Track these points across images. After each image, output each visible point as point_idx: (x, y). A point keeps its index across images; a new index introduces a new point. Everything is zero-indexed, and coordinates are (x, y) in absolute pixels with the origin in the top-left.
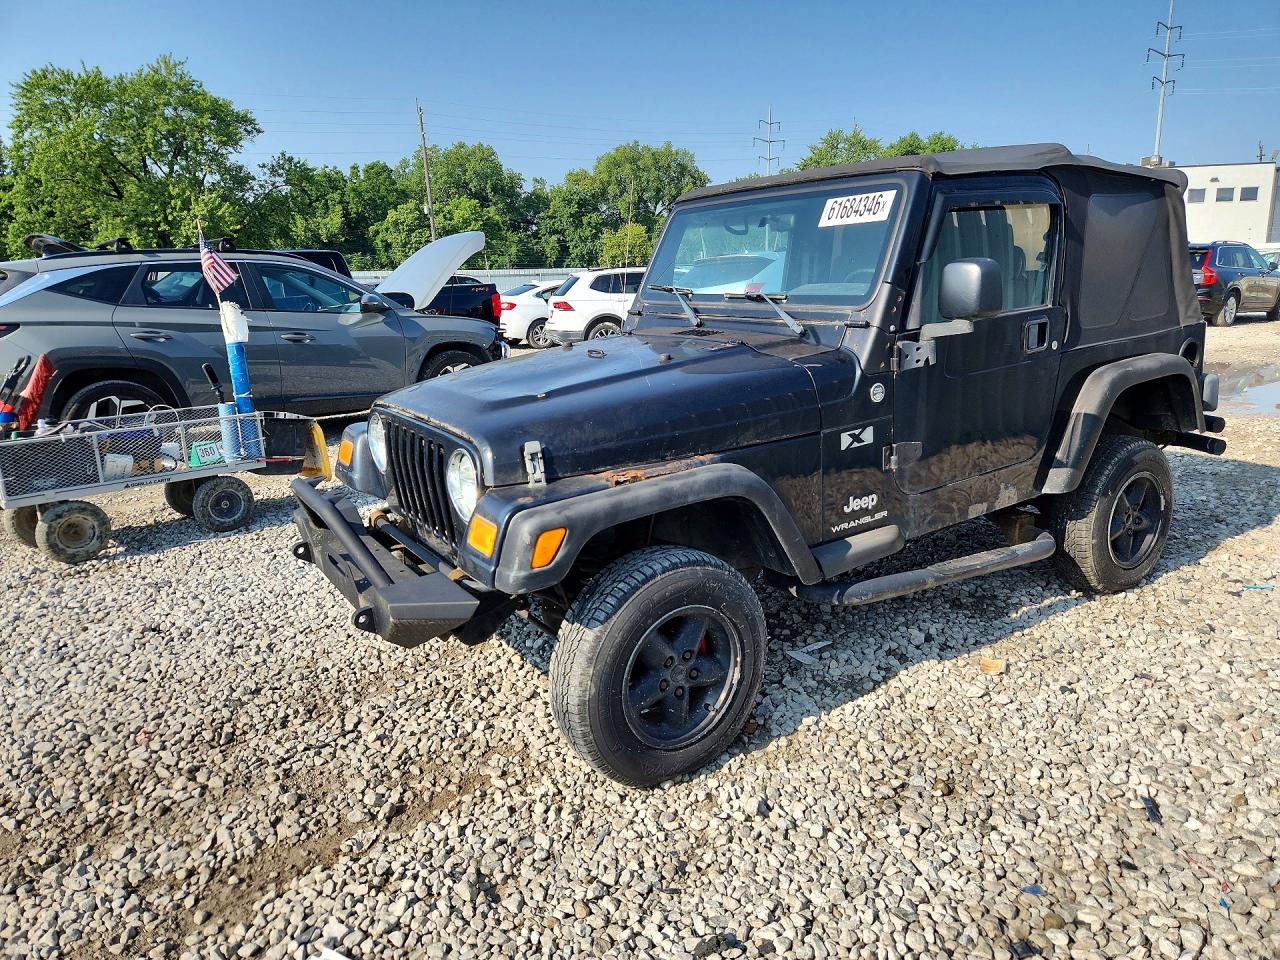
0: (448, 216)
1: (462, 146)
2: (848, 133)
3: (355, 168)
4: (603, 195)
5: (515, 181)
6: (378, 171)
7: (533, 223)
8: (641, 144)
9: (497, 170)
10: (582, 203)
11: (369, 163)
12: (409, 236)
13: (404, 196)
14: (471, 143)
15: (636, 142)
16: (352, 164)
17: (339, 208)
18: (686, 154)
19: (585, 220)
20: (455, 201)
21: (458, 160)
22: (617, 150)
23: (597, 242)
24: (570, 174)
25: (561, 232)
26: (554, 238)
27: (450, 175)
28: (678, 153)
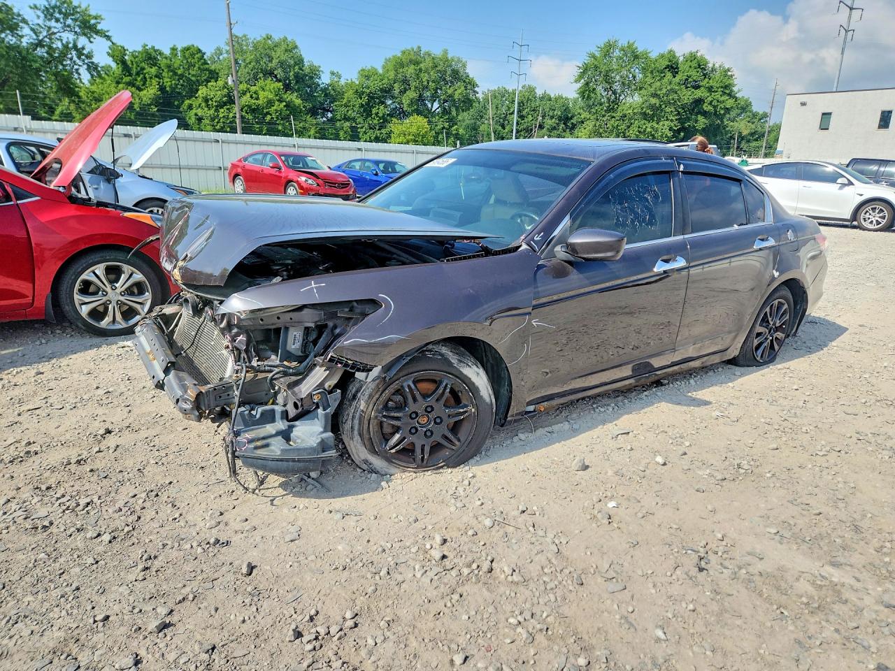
1: (269, 38)
2: (623, 42)
3: (174, 49)
4: (390, 90)
5: (315, 72)
6: (193, 54)
7: (328, 111)
8: (423, 50)
9: (300, 62)
10: (371, 97)
11: (185, 45)
12: (217, 110)
13: (214, 75)
14: (277, 37)
15: (419, 47)
16: (172, 46)
17: (154, 82)
18: (459, 61)
19: (374, 111)
20: (261, 83)
21: (266, 49)
22: (404, 53)
23: (383, 131)
24: (363, 70)
25: (354, 119)
26: (348, 124)
27: (257, 62)
28: (453, 60)
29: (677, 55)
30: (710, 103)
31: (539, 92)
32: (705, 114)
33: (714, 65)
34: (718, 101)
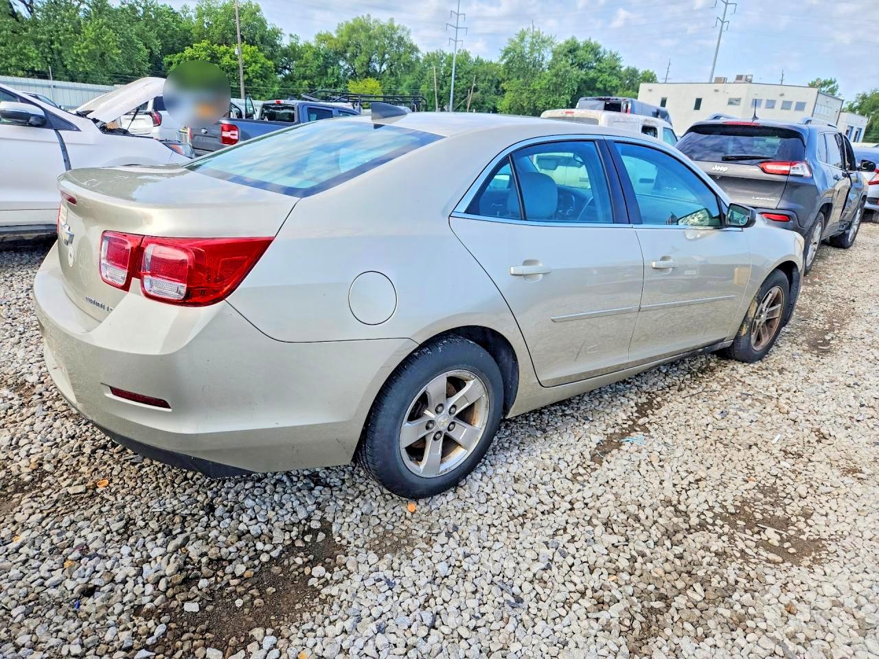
0: (233, 56)
2: (534, 32)
4: (343, 52)
5: (276, 33)
7: (286, 68)
8: (373, 19)
9: (263, 23)
10: (327, 58)
15: (369, 16)
18: (403, 29)
19: (329, 71)
22: (354, 20)
24: (320, 35)
26: (306, 82)
28: (398, 29)
29: (578, 41)
31: (473, 57)
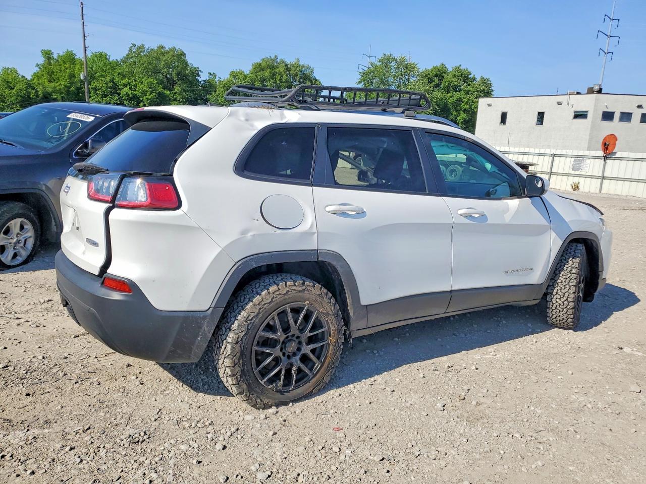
1: (162, 47)
2: (397, 56)
8: (279, 59)
9: (184, 63)
15: (276, 56)
18: (309, 68)
22: (263, 60)
24: (232, 72)
28: (303, 67)
29: (447, 66)
30: (467, 102)
32: (465, 111)
33: (474, 75)
34: (473, 102)
